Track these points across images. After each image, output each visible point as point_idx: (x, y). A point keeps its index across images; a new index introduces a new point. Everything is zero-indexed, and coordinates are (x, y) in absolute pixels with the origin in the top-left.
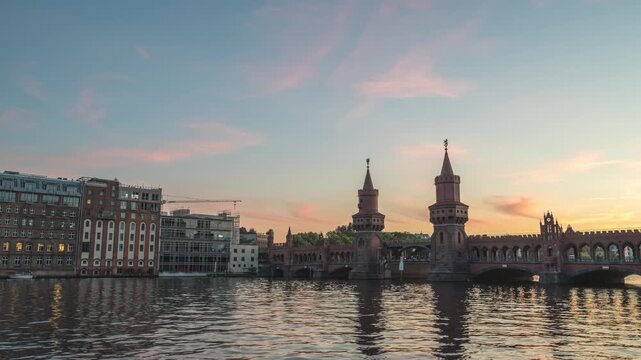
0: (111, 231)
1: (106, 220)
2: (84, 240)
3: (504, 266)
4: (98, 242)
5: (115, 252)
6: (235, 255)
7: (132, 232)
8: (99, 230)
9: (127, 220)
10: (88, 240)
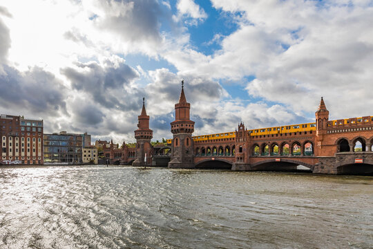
0: (17, 142)
1: (14, 137)
2: (3, 147)
3: (213, 159)
4: (11, 147)
5: (20, 152)
6: (85, 154)
7: (29, 142)
8: (11, 141)
9: (25, 136)
10: (5, 147)
